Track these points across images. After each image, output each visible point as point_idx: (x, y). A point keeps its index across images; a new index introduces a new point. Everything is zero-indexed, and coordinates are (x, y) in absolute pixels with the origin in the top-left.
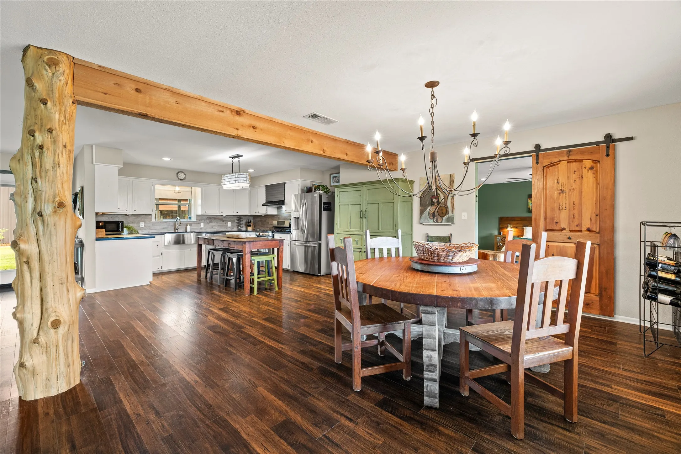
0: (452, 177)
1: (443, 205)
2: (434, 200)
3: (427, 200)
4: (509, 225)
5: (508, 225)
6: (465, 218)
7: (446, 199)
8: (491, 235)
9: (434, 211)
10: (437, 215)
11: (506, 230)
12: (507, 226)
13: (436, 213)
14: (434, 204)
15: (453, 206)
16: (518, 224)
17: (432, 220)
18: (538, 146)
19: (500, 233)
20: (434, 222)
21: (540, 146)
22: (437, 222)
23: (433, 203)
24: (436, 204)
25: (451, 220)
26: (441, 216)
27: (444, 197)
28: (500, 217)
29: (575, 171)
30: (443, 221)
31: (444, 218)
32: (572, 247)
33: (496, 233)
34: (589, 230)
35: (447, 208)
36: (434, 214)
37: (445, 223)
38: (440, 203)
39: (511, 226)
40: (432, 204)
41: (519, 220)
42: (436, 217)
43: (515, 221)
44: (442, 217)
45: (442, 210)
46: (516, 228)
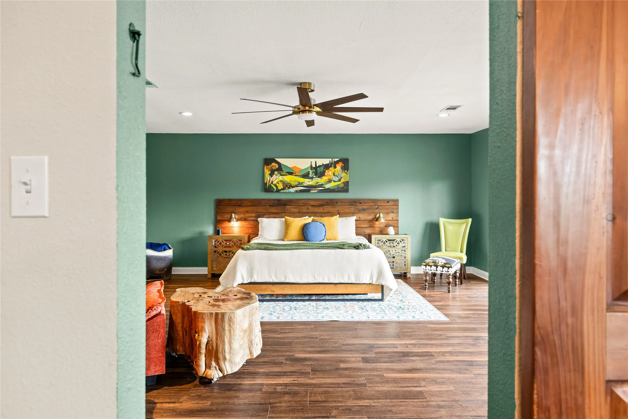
4: (233, 215)
5: (231, 215)
8: (201, 233)
11: (227, 224)
12: (229, 216)
16: (248, 212)
19: (218, 231)
28: (217, 200)
33: (210, 230)
39: (237, 217)
41: (249, 204)
43: (242, 206)
46: (245, 220)
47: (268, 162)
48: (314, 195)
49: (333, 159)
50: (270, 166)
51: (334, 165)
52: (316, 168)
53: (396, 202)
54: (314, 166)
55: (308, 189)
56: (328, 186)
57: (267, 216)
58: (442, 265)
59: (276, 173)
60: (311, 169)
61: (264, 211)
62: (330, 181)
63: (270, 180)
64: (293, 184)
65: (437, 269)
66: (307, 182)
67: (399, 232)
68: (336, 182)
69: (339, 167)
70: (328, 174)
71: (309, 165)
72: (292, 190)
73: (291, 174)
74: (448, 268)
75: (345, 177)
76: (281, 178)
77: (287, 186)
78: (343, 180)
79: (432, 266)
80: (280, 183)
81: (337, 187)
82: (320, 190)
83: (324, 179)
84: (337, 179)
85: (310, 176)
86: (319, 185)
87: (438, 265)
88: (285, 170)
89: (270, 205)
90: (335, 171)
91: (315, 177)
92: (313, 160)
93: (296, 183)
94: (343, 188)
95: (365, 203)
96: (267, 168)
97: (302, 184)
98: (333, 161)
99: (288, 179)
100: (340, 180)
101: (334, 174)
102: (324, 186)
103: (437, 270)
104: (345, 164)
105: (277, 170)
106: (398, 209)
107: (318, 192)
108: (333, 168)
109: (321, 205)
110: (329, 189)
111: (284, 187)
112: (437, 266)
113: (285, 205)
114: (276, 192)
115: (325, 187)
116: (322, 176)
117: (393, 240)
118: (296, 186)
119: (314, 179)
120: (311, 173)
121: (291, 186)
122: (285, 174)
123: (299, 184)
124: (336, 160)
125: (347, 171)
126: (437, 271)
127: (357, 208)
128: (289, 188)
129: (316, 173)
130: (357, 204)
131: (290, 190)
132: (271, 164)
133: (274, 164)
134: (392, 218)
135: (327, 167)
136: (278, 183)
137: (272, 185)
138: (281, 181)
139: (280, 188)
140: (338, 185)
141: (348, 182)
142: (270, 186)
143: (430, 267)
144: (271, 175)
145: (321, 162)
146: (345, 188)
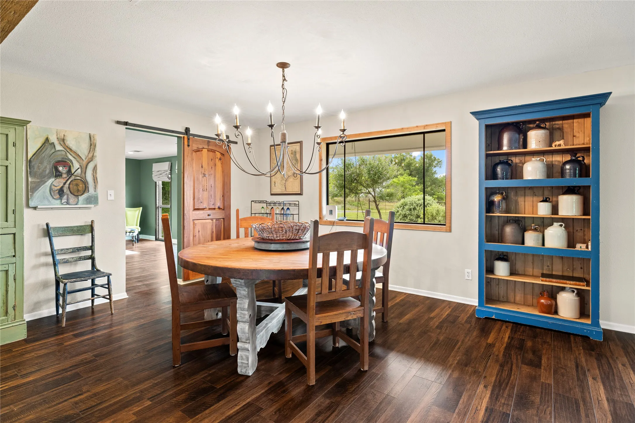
0: (92, 139)
1: (79, 178)
2: (61, 169)
3: (46, 167)
6: (112, 198)
7: (84, 169)
9: (62, 187)
10: (69, 192)
13: (66, 190)
14: (61, 176)
15: (95, 180)
17: (59, 201)
18: (187, 130)
20: (62, 204)
21: (189, 131)
22: (68, 203)
23: (58, 173)
24: (64, 176)
25: (93, 200)
26: (76, 194)
27: (80, 166)
29: (212, 159)
30: (80, 202)
31: (81, 198)
32: (210, 222)
34: (219, 208)
35: (85, 183)
36: (61, 192)
37: (83, 204)
38: (73, 174)
40: (58, 175)
42: (65, 197)
44: (78, 196)
45: (77, 185)
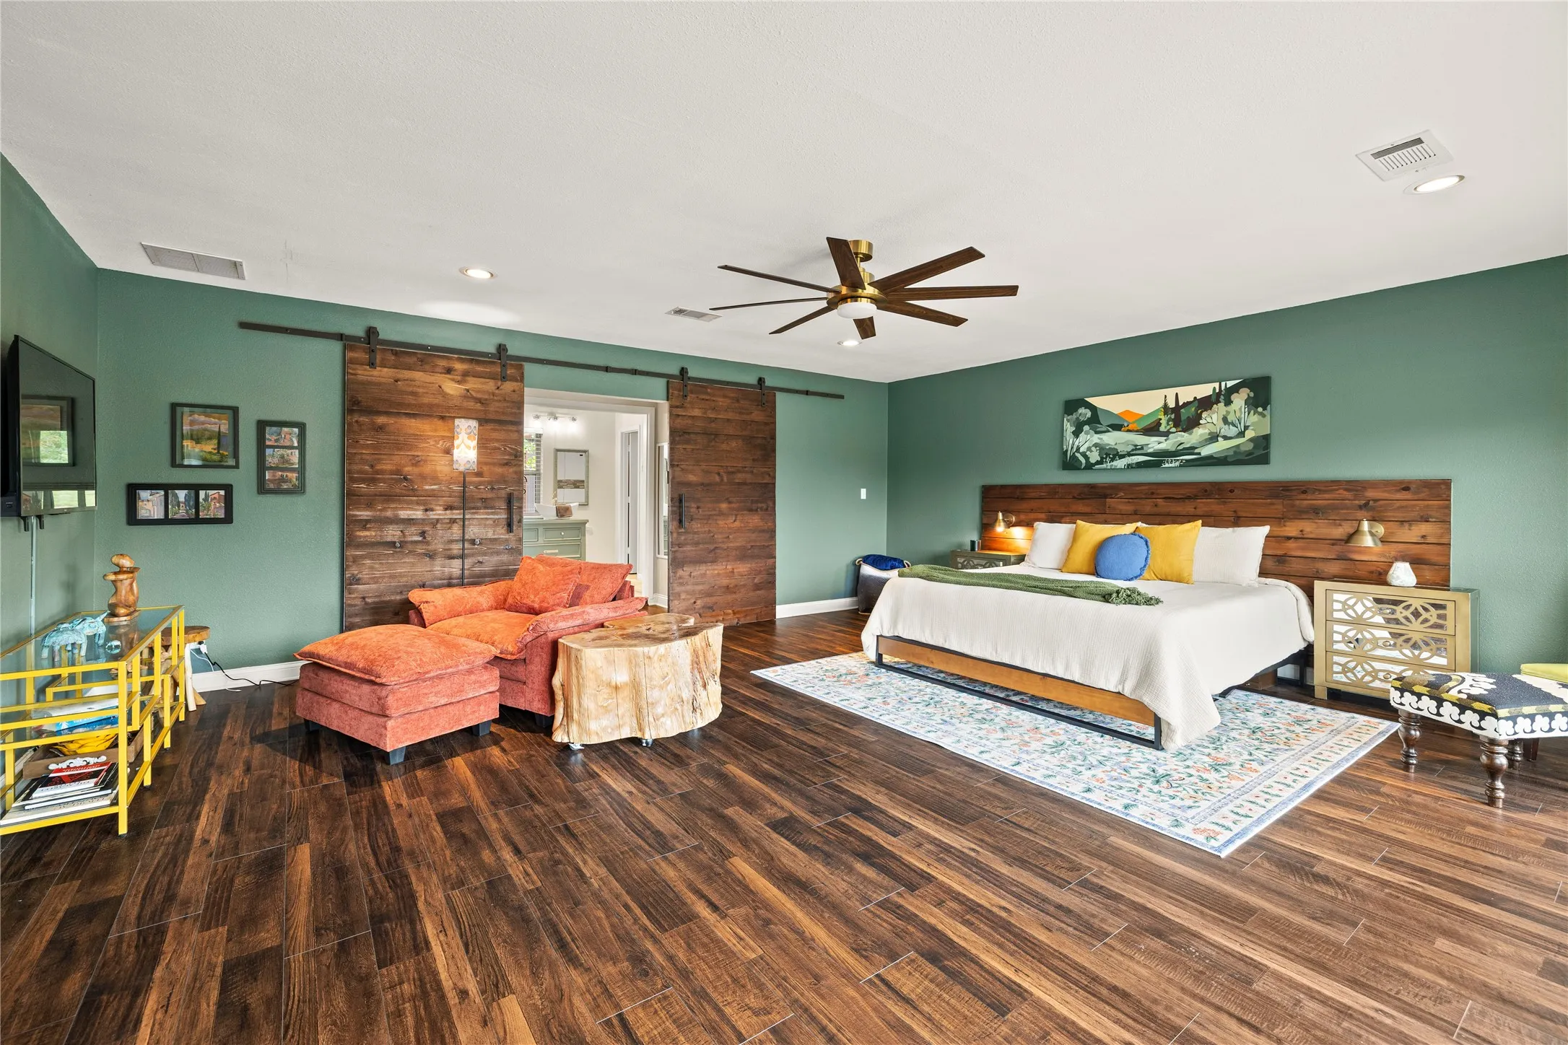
47: (1071, 406)
48: (1171, 473)
49: (1223, 384)
50: (1074, 416)
51: (1226, 396)
52: (1177, 409)
53: (1439, 490)
54: (1172, 404)
55: (1158, 459)
56: (1206, 451)
57: (1067, 519)
58: (1459, 699)
59: (1086, 428)
60: (1166, 413)
61: (1063, 509)
62: (1213, 438)
63: (1073, 444)
64: (1122, 449)
65: (1442, 710)
66: (1155, 444)
67: (1452, 584)
68: (1230, 438)
69: (1239, 400)
70: (1209, 420)
71: (1162, 404)
72: (1120, 463)
73: (1117, 427)
74: (1483, 715)
75: (1257, 424)
76: (1096, 438)
77: (1110, 454)
78: (1250, 434)
79: (1423, 697)
80: (1093, 449)
81: (1235, 452)
82: (1187, 461)
83: (1199, 433)
84: (1233, 431)
85: (1162, 428)
86: (1184, 449)
87: (1444, 696)
88: (1105, 421)
89: (1074, 498)
90: (1228, 413)
91: (1173, 430)
92: (1170, 393)
93: (1130, 448)
94: (1249, 453)
95: (1319, 490)
96: (1068, 421)
97: (1142, 448)
98: (1223, 388)
99: (1112, 439)
100: (1242, 434)
101: (1225, 420)
102: (1196, 451)
103: (1438, 714)
104: (1260, 391)
105: (1088, 422)
106: (1446, 511)
107: (1180, 466)
108: (1221, 405)
109: (1189, 498)
110: (1210, 457)
111: (1102, 458)
112: (1440, 702)
113: (1105, 496)
114: (1085, 468)
115: (1199, 454)
116: (1193, 427)
117: (1396, 603)
118: (1129, 454)
119: (1171, 436)
120: (1164, 422)
121: (1117, 455)
122: (1104, 429)
123: (1136, 449)
124: (1230, 384)
125: (1265, 409)
126: (1441, 716)
127: (1293, 506)
128: (1112, 460)
129: (1177, 422)
130: (1294, 493)
131: (1115, 463)
132: (1076, 410)
133: (1082, 410)
134: (1423, 537)
135: (1206, 403)
136: (1089, 449)
137: (1077, 455)
138: (1096, 445)
139: (1093, 460)
140: (1238, 446)
141: (1266, 438)
142: (1073, 457)
143: (1415, 698)
144: (1076, 434)
145: (1188, 393)
146: (1260, 452)
